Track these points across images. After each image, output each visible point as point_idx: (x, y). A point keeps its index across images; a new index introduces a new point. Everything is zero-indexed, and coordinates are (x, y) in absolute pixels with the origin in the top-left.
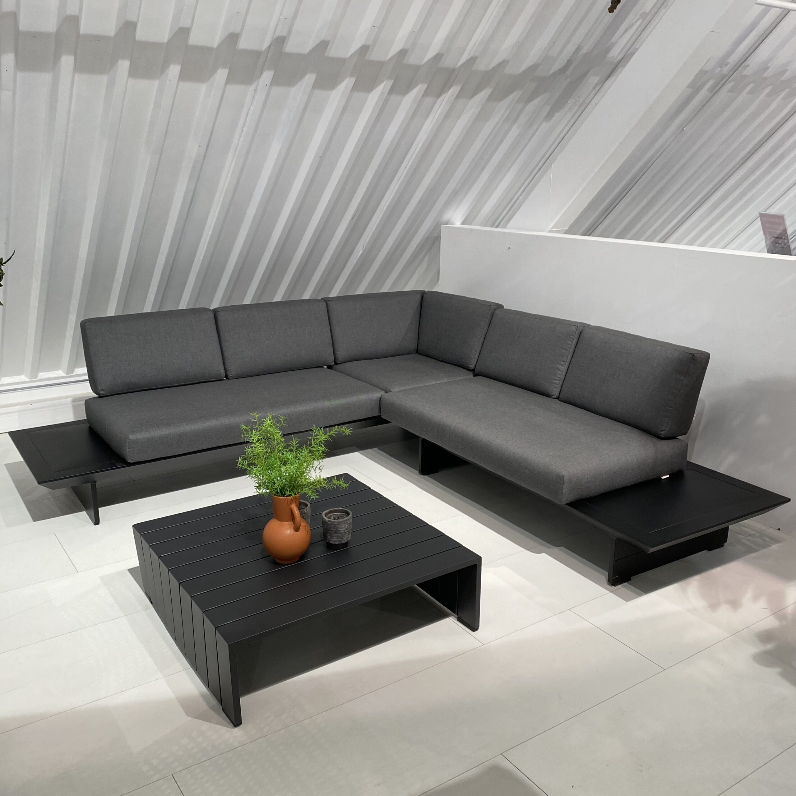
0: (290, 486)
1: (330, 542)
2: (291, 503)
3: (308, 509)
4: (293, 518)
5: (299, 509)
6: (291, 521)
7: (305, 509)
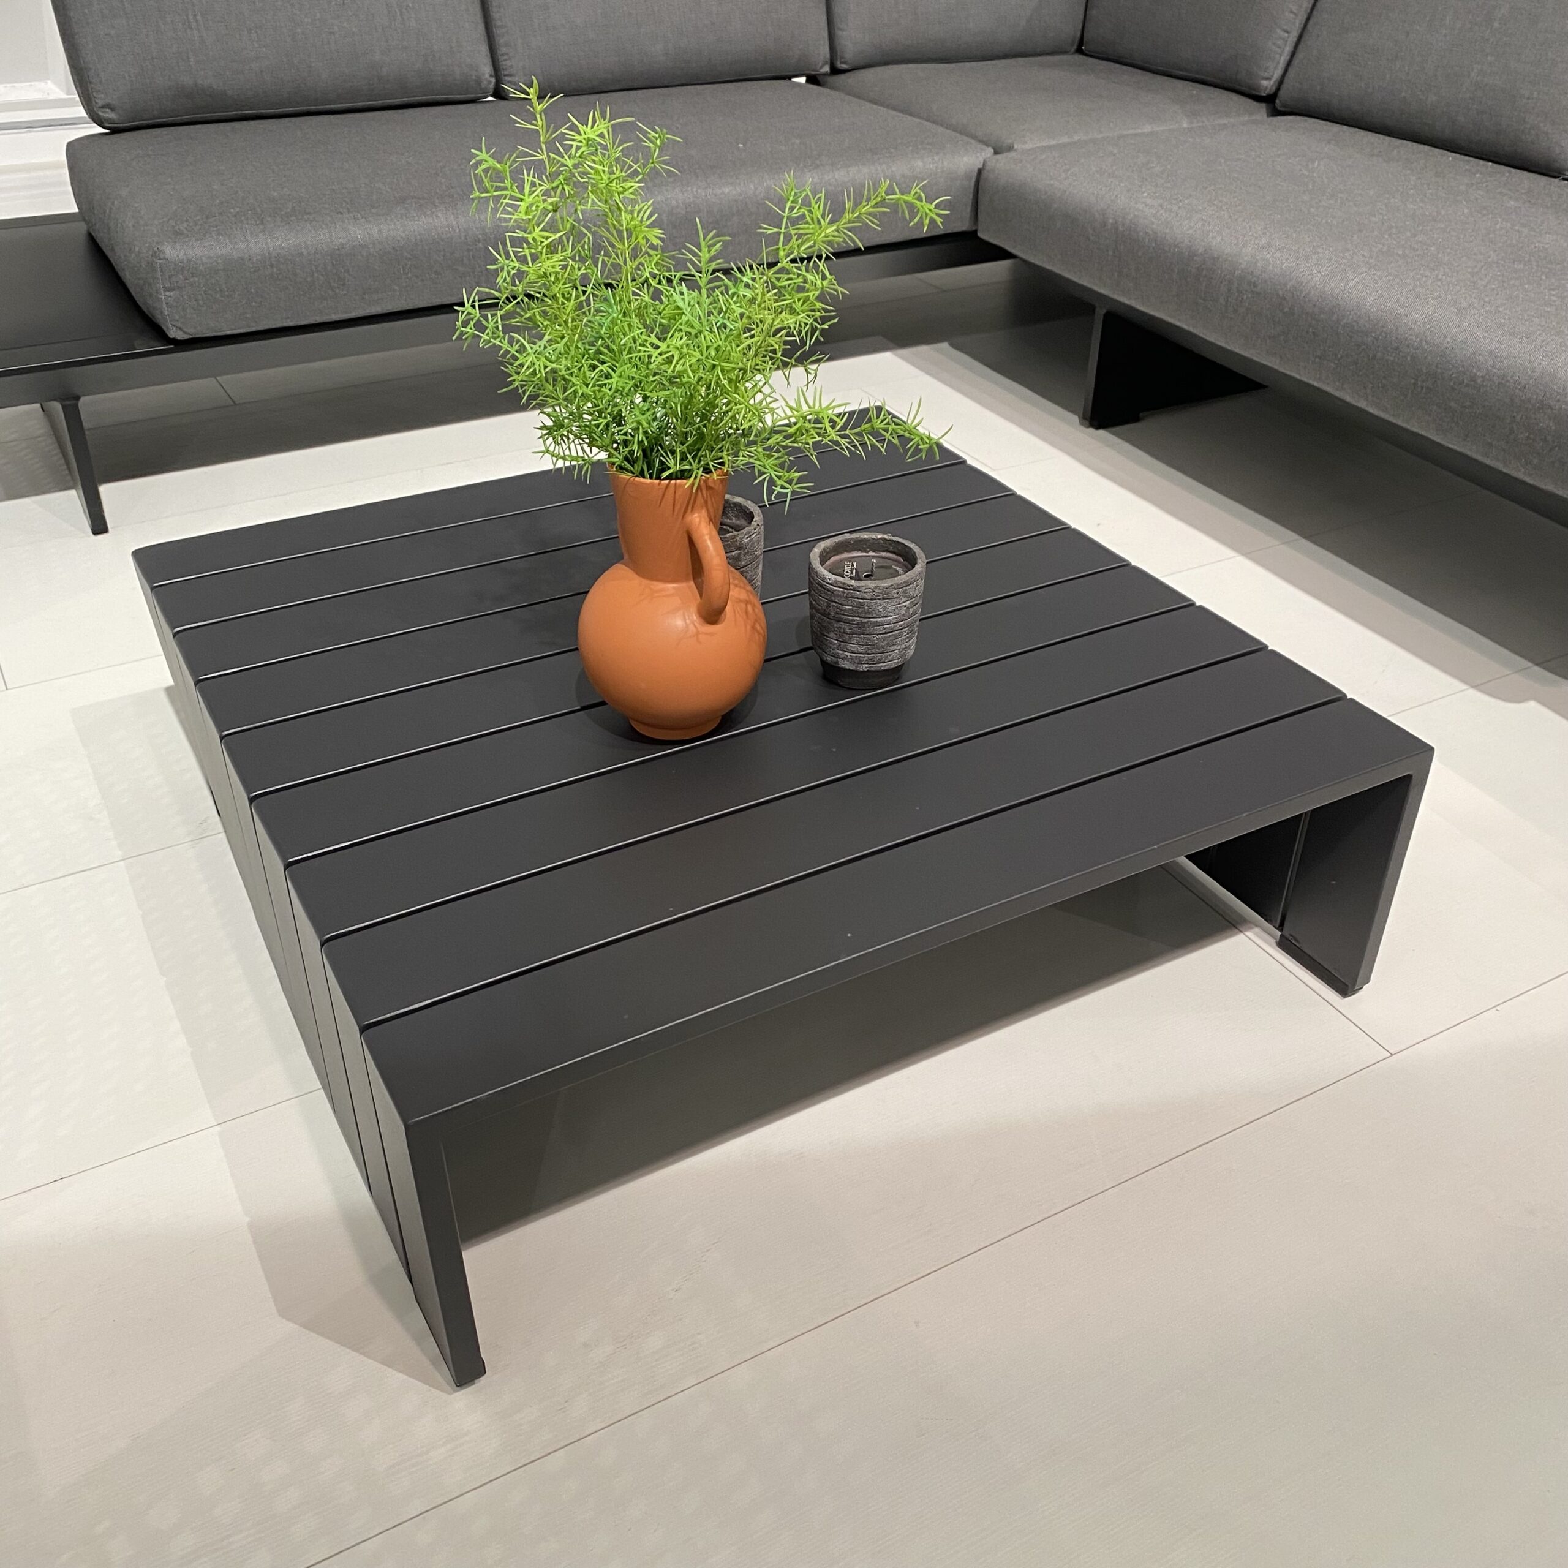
0: (686, 433)
1: (837, 662)
2: (690, 504)
3: (754, 534)
4: (696, 568)
5: (721, 530)
6: (687, 580)
7: (744, 531)
